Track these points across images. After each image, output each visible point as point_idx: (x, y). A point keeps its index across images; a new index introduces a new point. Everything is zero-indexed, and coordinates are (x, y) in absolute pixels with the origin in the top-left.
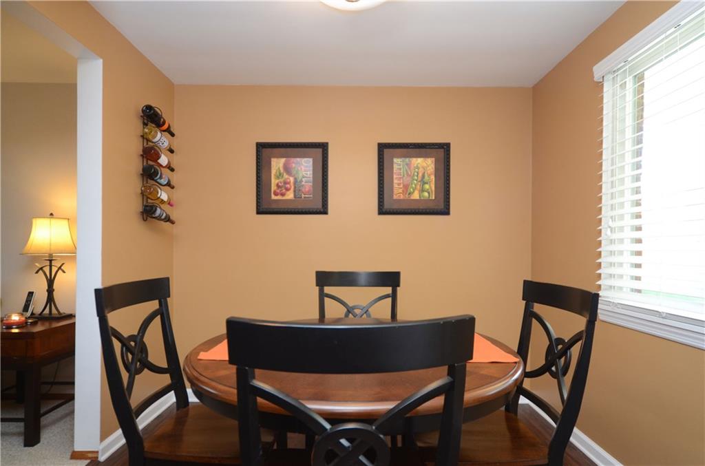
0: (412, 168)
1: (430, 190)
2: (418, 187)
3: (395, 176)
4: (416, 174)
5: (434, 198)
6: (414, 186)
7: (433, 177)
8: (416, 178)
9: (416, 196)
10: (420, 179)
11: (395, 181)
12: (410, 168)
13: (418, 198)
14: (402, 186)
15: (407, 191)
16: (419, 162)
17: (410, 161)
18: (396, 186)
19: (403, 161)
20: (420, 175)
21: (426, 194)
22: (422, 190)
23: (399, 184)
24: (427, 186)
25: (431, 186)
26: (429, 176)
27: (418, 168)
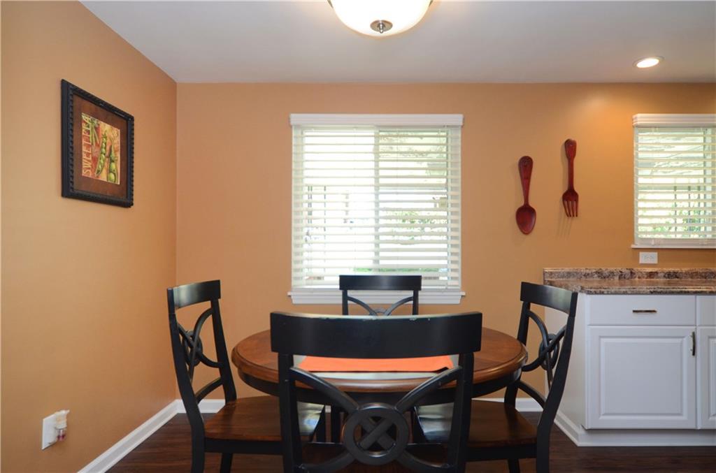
0: (101, 136)
1: (115, 172)
2: (106, 164)
3: (84, 142)
4: (104, 144)
5: (119, 183)
6: (102, 162)
7: (119, 155)
8: (104, 150)
9: (103, 177)
10: (107, 154)
11: (84, 149)
12: (98, 135)
13: (105, 180)
14: (90, 159)
15: (96, 167)
16: (106, 128)
17: (99, 125)
18: (84, 156)
19: (92, 122)
20: (108, 148)
21: (112, 176)
22: (110, 171)
23: (88, 155)
24: (113, 166)
25: (116, 166)
26: (115, 151)
27: (106, 138)
